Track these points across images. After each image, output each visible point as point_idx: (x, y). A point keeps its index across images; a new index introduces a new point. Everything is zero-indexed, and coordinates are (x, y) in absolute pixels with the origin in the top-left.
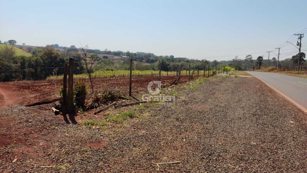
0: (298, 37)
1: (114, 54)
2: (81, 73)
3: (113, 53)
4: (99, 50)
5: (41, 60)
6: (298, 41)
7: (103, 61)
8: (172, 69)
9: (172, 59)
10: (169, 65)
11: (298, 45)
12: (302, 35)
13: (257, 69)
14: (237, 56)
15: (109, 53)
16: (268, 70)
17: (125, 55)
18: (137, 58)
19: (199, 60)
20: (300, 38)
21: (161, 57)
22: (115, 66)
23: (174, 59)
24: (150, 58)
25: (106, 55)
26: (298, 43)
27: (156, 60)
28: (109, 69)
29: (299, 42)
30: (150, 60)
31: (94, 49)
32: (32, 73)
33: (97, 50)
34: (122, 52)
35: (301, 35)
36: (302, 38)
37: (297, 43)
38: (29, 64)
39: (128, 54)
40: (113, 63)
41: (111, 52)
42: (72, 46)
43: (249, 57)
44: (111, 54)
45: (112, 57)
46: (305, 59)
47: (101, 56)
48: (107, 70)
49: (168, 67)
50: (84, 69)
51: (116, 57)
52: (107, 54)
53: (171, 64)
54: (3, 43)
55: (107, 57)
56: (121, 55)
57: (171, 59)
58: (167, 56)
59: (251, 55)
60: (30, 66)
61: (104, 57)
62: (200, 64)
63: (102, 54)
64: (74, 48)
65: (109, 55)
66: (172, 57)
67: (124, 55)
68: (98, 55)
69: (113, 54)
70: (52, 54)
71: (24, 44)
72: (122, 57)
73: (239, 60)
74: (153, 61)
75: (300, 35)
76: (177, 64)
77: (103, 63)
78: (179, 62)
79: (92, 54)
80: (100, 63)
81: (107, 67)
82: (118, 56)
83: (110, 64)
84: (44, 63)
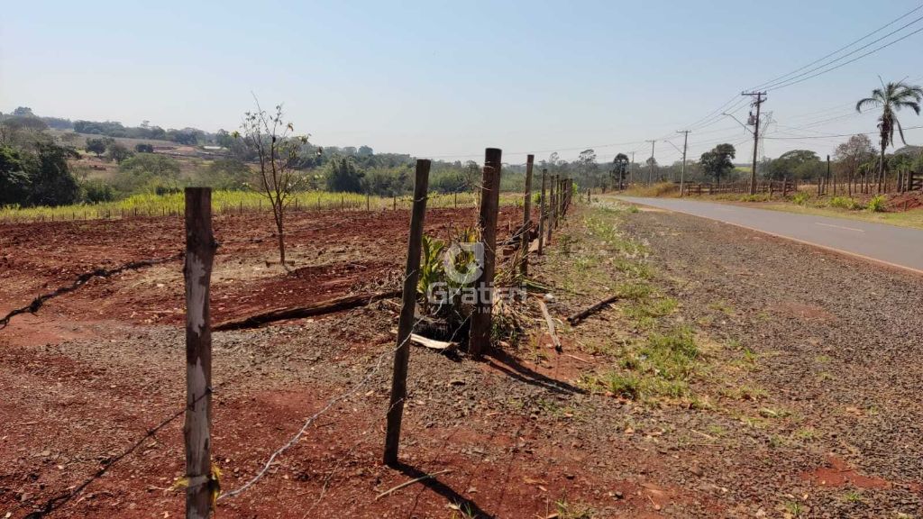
0: (751, 99)
1: (174, 137)
2: (68, 202)
3: (170, 133)
4: (117, 124)
6: (751, 113)
7: (140, 162)
8: (372, 187)
9: (367, 158)
10: (362, 175)
11: (751, 123)
12: (761, 96)
13: (616, 188)
14: (556, 153)
15: (157, 133)
16: (655, 192)
17: (214, 141)
18: (255, 154)
19: (446, 161)
20: (758, 103)
21: (332, 150)
22: (185, 178)
23: (375, 157)
24: (299, 154)
25: (146, 142)
26: (753, 117)
27: (319, 161)
28: (165, 186)
29: (755, 113)
30: (299, 158)
31: (101, 120)
33: (112, 125)
34: (200, 133)
35: (759, 94)
36: (761, 104)
37: (748, 117)
39: (223, 139)
40: (176, 169)
41: (162, 131)
42: (20, 109)
43: (587, 156)
44: (164, 138)
45: (169, 148)
46: (733, 161)
47: (129, 144)
49: (362, 181)
50: (76, 188)
51: (182, 149)
52: (150, 139)
53: (370, 174)
55: (150, 149)
56: (201, 143)
57: (365, 159)
58: (350, 149)
59: (592, 151)
61: (141, 148)
63: (132, 137)
64: (27, 116)
65: (157, 141)
66: (366, 150)
67: (211, 141)
68: (116, 139)
69: (170, 140)
72: (202, 148)
73: (559, 163)
74: (309, 164)
75: (757, 96)
76: (385, 172)
77: (139, 167)
78: (392, 166)
79: (99, 137)
80: (128, 167)
81: (157, 181)
82: (187, 144)
83: (168, 171)
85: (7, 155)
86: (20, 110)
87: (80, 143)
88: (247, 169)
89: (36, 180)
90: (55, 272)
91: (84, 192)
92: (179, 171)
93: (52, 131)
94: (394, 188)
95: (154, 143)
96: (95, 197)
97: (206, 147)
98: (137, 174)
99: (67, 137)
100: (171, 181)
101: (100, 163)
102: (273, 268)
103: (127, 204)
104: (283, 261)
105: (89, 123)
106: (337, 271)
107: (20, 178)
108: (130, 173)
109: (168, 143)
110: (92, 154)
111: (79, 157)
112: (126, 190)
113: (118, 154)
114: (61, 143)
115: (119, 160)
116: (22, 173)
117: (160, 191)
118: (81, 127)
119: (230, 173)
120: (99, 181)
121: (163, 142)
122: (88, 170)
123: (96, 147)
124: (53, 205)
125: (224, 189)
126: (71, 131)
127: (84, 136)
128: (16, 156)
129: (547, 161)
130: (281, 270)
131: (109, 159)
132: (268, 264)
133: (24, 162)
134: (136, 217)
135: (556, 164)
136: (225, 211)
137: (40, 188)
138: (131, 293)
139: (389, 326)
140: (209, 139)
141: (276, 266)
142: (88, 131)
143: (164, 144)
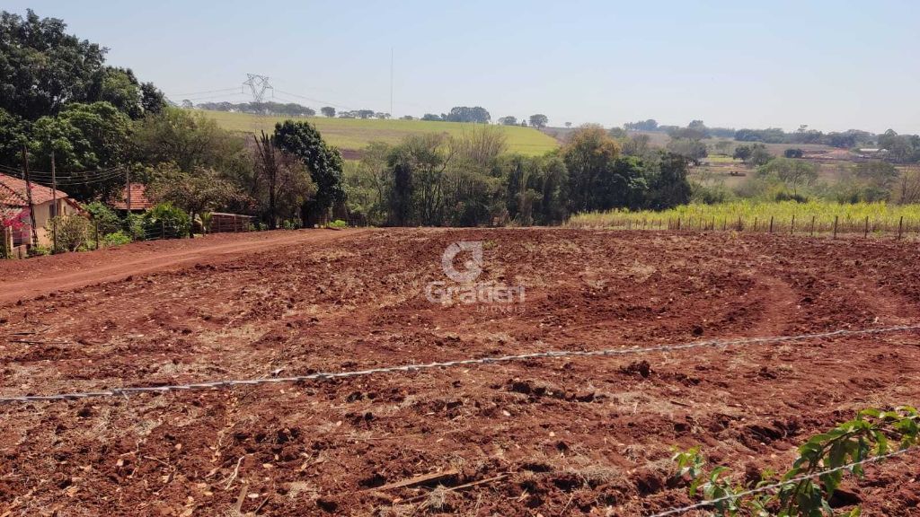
1: (831, 140)
3: (829, 136)
5: (564, 165)
7: (779, 167)
15: (814, 138)
17: (876, 143)
22: (819, 184)
25: (795, 146)
28: (785, 192)
31: (764, 128)
32: (536, 205)
33: (773, 131)
38: (530, 176)
39: (888, 140)
40: (813, 175)
41: (819, 135)
44: (820, 142)
45: (821, 152)
47: (777, 150)
48: (781, 197)
50: (690, 194)
51: (835, 152)
52: (806, 143)
54: (521, 123)
55: (798, 154)
56: (859, 144)
61: (789, 153)
63: (787, 143)
64: (697, 128)
65: (811, 145)
67: (871, 143)
68: (768, 145)
69: (827, 143)
70: (595, 148)
71: (568, 124)
72: (858, 151)
79: (749, 144)
82: (843, 148)
84: (572, 174)
85: (631, 163)
86: (694, 124)
89: (653, 186)
91: (697, 196)
95: (806, 147)
96: (709, 200)
97: (862, 150)
105: (749, 131)
107: (639, 184)
109: (822, 147)
110: (739, 160)
112: (747, 196)
113: (764, 159)
116: (642, 180)
121: (817, 146)
123: (744, 154)
128: (640, 164)
133: (646, 169)
137: (654, 194)
142: (745, 139)
143: (817, 147)
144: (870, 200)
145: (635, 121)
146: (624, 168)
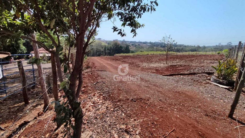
2: (129, 53)
7: (138, 47)
9: (175, 45)
15: (141, 42)
18: (155, 45)
25: (139, 44)
28: (142, 51)
30: (163, 46)
31: (134, 41)
32: (109, 53)
39: (150, 43)
47: (137, 44)
50: (130, 51)
51: (144, 45)
55: (140, 45)
56: (147, 44)
60: (108, 49)
61: (138, 45)
62: (194, 48)
68: (135, 44)
73: (221, 45)
76: (179, 48)
77: (138, 48)
78: (180, 47)
79: (133, 43)
80: (137, 48)
81: (141, 50)
83: (142, 48)
84: (113, 48)
87: (131, 44)
88: (154, 48)
89: (125, 50)
90: (130, 63)
91: (131, 51)
92: (144, 48)
93: (127, 43)
94: (180, 51)
95: (140, 44)
96: (132, 52)
98: (138, 49)
99: (129, 44)
100: (142, 50)
101: (133, 47)
102: (165, 65)
103: (137, 53)
104: (167, 64)
106: (178, 66)
108: (137, 49)
110: (132, 46)
111: (131, 46)
112: (136, 51)
113: (136, 46)
114: (128, 44)
115: (136, 47)
116: (123, 49)
117: (141, 51)
118: (131, 42)
119: (151, 48)
120: (133, 50)
122: (132, 48)
123: (133, 45)
124: (127, 53)
125: (150, 51)
126: (129, 43)
127: (131, 43)
128: (123, 46)
129: (218, 45)
130: (167, 65)
131: (134, 47)
132: (164, 64)
134: (138, 55)
135: (220, 46)
136: (151, 55)
137: (125, 51)
138: (142, 67)
139: (206, 80)
140: (148, 43)
141: (165, 64)
142: (132, 43)
143: (142, 44)
144: (152, 51)
145: (120, 40)
146: (121, 47)
